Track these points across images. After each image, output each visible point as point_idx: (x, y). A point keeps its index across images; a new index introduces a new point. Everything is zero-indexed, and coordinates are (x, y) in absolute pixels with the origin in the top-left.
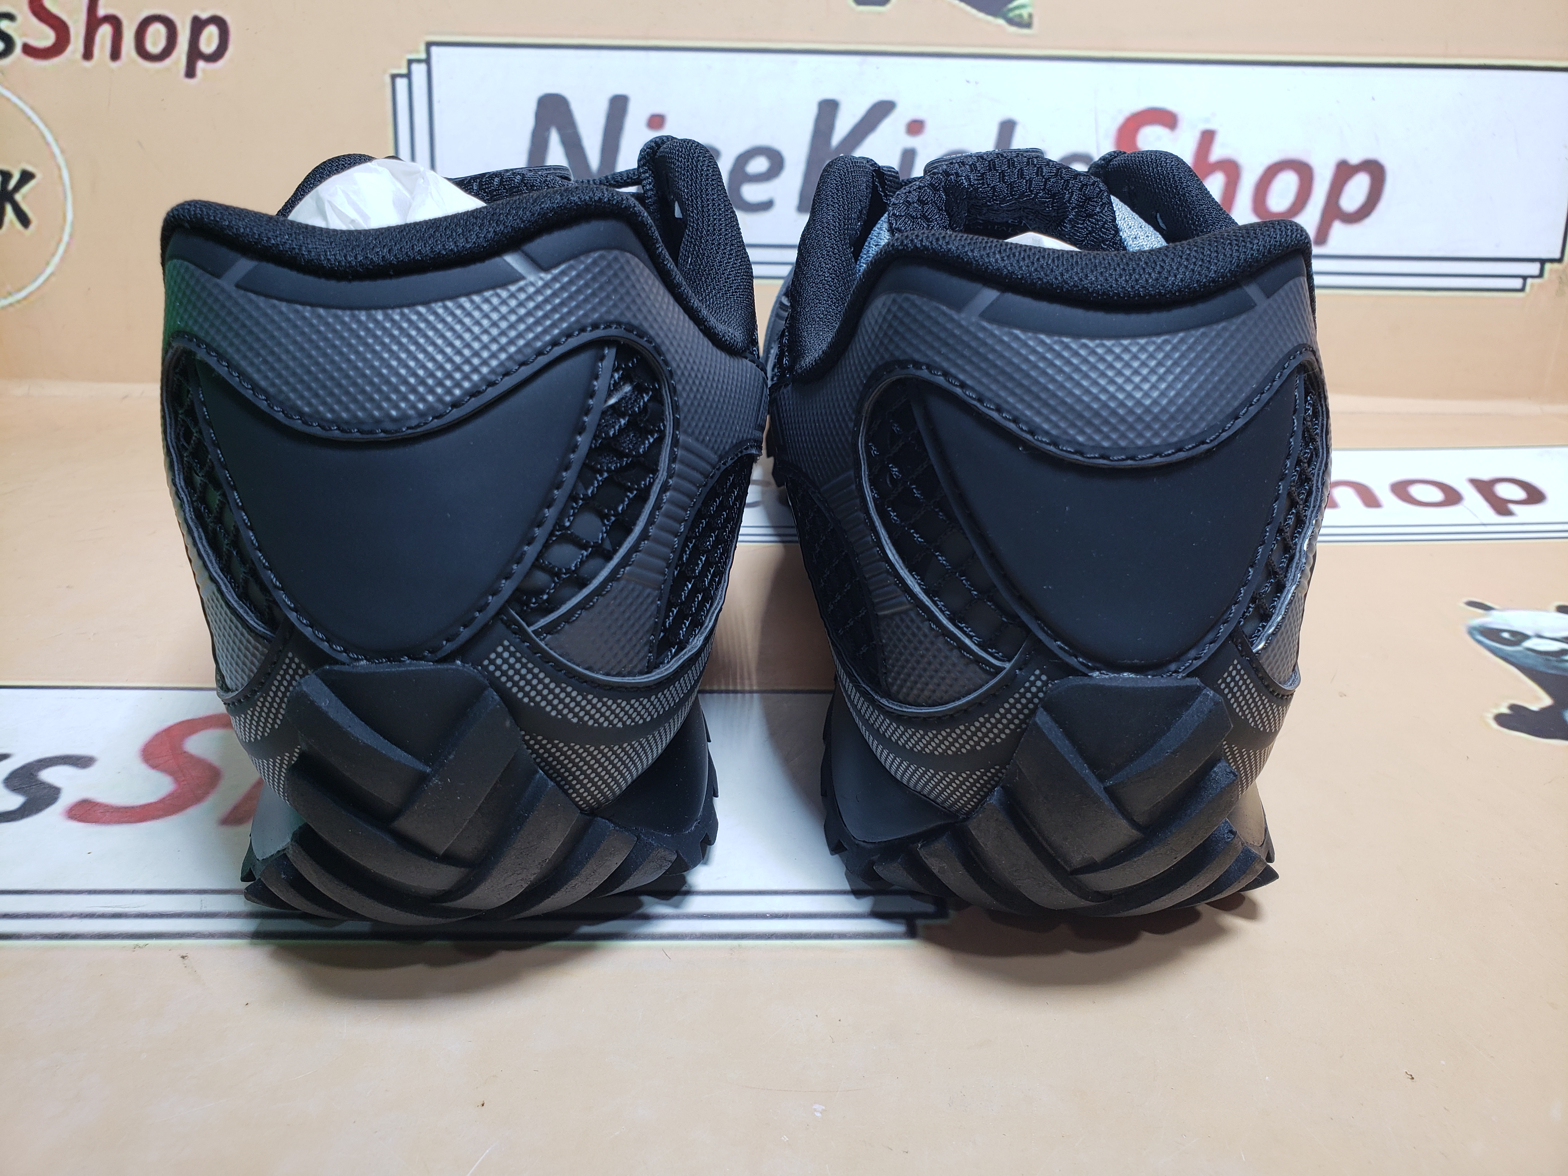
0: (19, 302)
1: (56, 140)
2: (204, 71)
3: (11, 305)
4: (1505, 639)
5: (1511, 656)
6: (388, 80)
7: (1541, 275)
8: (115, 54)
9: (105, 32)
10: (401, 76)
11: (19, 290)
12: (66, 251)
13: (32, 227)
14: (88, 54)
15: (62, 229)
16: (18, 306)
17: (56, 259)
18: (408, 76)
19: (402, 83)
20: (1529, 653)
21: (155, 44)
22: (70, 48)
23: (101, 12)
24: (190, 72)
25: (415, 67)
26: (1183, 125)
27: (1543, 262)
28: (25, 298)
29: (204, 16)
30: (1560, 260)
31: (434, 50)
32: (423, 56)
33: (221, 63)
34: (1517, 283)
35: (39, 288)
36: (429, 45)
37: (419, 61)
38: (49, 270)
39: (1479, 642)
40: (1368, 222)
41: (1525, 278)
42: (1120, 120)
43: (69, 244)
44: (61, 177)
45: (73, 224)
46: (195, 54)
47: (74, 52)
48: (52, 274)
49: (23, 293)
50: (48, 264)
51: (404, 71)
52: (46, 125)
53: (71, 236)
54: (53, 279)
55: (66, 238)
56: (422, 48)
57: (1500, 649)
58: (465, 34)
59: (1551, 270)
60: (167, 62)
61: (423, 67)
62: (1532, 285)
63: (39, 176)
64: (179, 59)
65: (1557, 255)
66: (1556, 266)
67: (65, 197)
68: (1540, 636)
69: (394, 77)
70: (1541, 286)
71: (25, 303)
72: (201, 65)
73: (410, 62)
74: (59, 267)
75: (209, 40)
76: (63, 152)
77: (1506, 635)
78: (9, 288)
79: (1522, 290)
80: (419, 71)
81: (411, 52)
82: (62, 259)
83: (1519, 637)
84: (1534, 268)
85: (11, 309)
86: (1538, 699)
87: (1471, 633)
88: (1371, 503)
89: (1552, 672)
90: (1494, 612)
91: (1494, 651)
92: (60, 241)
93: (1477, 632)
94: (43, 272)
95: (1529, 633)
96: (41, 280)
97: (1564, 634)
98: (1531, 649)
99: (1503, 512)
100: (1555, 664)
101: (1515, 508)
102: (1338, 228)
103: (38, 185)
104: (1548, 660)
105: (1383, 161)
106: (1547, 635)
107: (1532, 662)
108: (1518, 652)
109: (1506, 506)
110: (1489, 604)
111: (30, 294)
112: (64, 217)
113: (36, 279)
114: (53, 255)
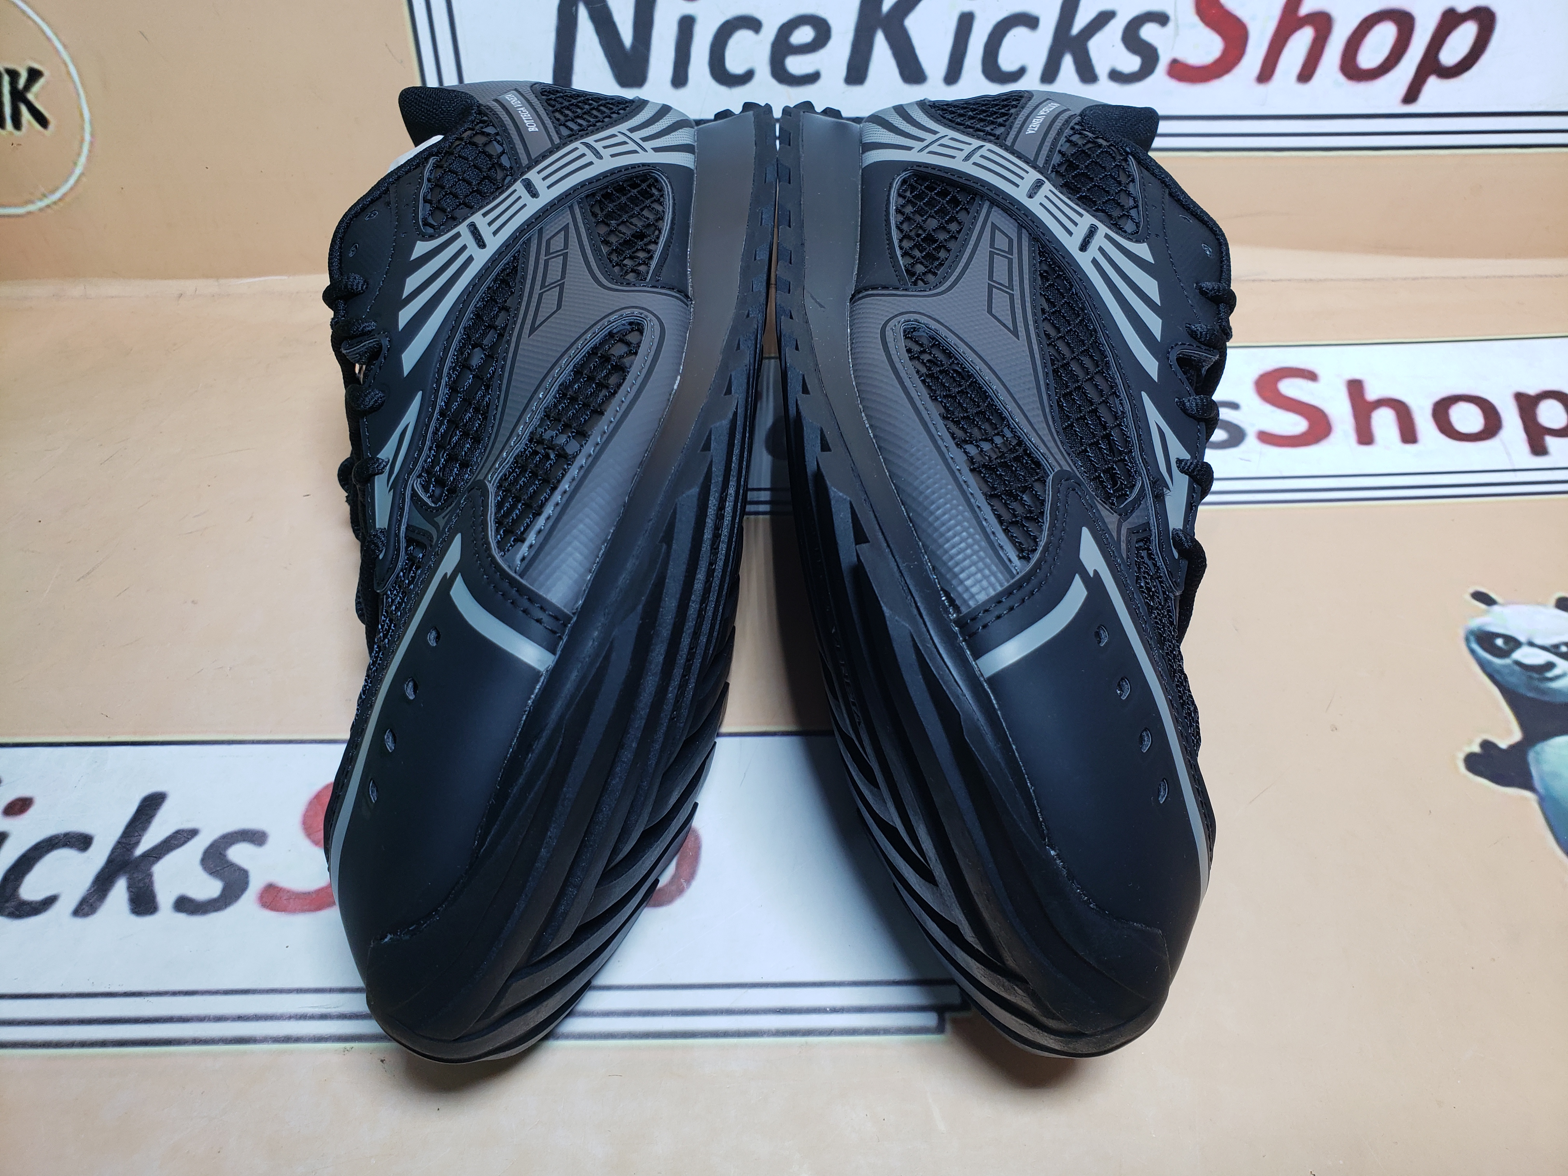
0: (55, 203)
1: (56, 34)
3: (48, 206)
4: (1499, 648)
5: (1498, 672)
11: (53, 191)
12: (90, 151)
13: (51, 127)
15: (83, 129)
16: (55, 207)
17: (83, 160)
20: (1517, 668)
28: (60, 199)
35: (72, 189)
38: (78, 171)
39: (1473, 652)
40: (1466, 76)
43: (92, 144)
44: (69, 73)
45: (91, 122)
48: (82, 174)
49: (58, 195)
50: (75, 164)
52: (43, 20)
53: (93, 135)
54: (84, 179)
55: (87, 137)
57: (1490, 663)
63: (46, 73)
67: (78, 95)
68: (1531, 644)
71: (61, 204)
74: (87, 168)
76: (65, 46)
77: (1499, 642)
78: (42, 190)
82: (89, 158)
83: (1512, 644)
85: (49, 211)
86: (1510, 733)
87: (1467, 640)
88: (1409, 434)
89: (1531, 694)
90: (1495, 608)
91: (1484, 666)
92: (82, 140)
93: (1472, 638)
94: (72, 173)
95: (1522, 638)
96: (72, 181)
97: (1555, 640)
98: (1518, 663)
99: (1538, 448)
100: (1536, 683)
101: (1551, 442)
102: (1433, 83)
103: (47, 82)
104: (1531, 678)
105: (1495, 8)
106: (1538, 641)
107: (1515, 680)
108: (1506, 666)
109: (1543, 440)
110: (1493, 595)
111: (65, 195)
112: (82, 115)
113: (66, 181)
114: (79, 155)
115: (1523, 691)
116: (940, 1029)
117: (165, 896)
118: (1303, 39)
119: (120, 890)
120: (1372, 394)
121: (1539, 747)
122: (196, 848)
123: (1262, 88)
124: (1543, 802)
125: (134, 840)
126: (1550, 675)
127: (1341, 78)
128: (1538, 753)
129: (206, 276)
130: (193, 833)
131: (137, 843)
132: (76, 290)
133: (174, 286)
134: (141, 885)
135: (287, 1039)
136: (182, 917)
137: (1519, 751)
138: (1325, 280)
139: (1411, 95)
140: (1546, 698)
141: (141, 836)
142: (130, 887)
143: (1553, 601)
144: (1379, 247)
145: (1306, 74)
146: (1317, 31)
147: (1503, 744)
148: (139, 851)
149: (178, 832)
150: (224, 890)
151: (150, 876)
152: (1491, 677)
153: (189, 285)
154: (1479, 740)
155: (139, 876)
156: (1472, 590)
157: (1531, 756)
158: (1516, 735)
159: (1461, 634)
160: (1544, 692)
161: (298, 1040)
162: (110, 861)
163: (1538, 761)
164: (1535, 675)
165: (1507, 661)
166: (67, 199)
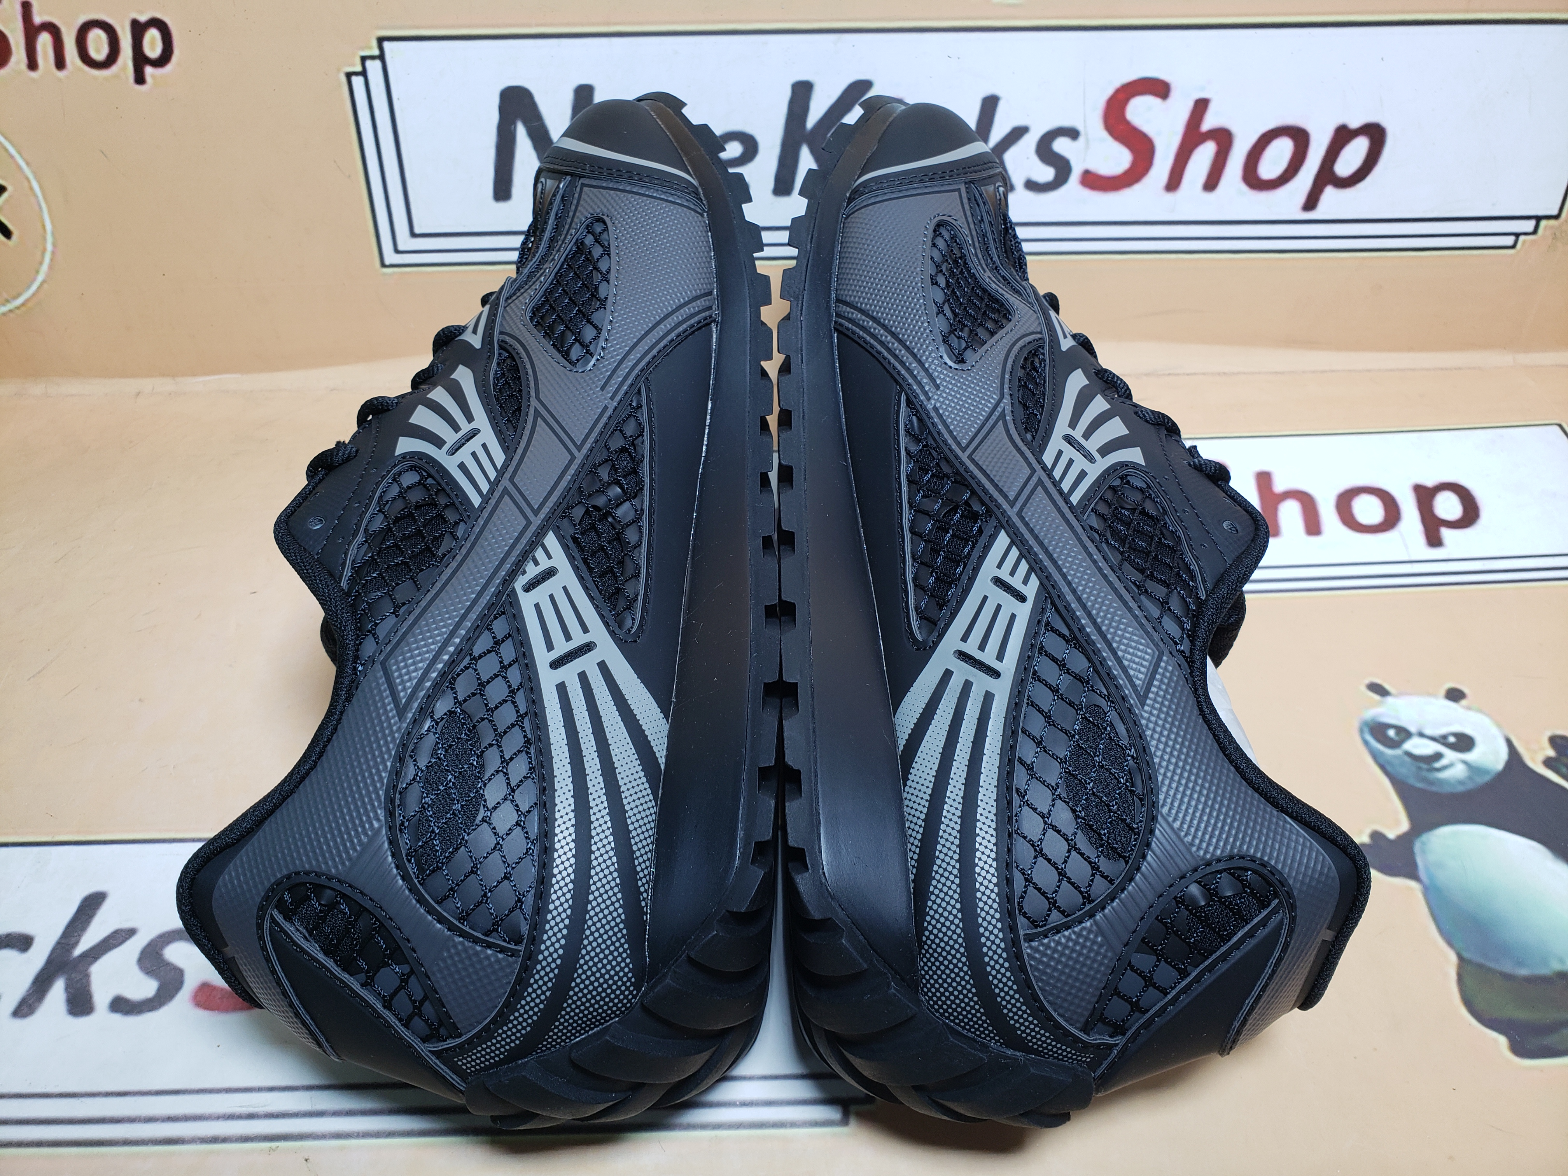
0: (18, 308)
1: (19, 153)
2: (153, 76)
3: (11, 311)
4: (1391, 739)
5: (1390, 763)
6: (343, 79)
7: (1535, 232)
8: (60, 63)
9: (44, 40)
10: (356, 74)
11: (15, 297)
12: (52, 260)
13: (15, 237)
14: (32, 65)
15: (44, 239)
16: (17, 312)
17: (45, 268)
18: (364, 73)
19: (357, 81)
20: (1406, 758)
21: (98, 51)
22: (13, 59)
23: (37, 20)
24: (140, 79)
25: (369, 63)
26: (1174, 94)
27: (1538, 219)
28: (23, 305)
29: (143, 18)
30: (1556, 217)
31: (387, 45)
32: (376, 52)
33: (169, 68)
34: (1510, 240)
35: (34, 295)
36: (381, 40)
37: (372, 58)
38: (40, 278)
39: (1366, 743)
40: (1361, 186)
41: (1517, 235)
42: (1110, 92)
43: (53, 253)
44: (31, 187)
45: (53, 233)
46: (140, 60)
47: (18, 63)
48: (44, 282)
49: (21, 300)
50: (37, 272)
51: (359, 69)
53: (54, 245)
54: (46, 286)
55: (49, 247)
56: (374, 43)
57: (1382, 753)
58: (418, 28)
59: (1546, 227)
60: (114, 69)
61: (378, 63)
62: (1524, 242)
64: (125, 65)
65: (1555, 212)
66: (1552, 222)
67: (41, 208)
68: (1421, 735)
69: (349, 75)
70: (1533, 242)
71: (23, 309)
72: (149, 70)
73: (364, 59)
75: (152, 44)
77: (1391, 733)
78: (5, 295)
79: (1513, 247)
80: (375, 68)
81: (363, 49)
82: (51, 267)
83: (1403, 735)
84: (1529, 225)
85: (12, 315)
86: (1398, 823)
87: (1361, 731)
88: (1313, 526)
89: (1419, 785)
90: (1389, 699)
91: (1376, 756)
92: (44, 250)
93: (1366, 730)
94: (34, 280)
95: (1413, 729)
96: (34, 287)
97: (1443, 731)
98: (1408, 754)
99: (1434, 540)
100: (1424, 773)
101: (1446, 534)
102: (1330, 193)
103: (10, 197)
104: (1420, 768)
105: (1384, 123)
106: (1428, 732)
107: (1406, 771)
108: (1396, 757)
109: (1438, 531)
110: (1387, 686)
111: (27, 300)
112: (44, 227)
113: (29, 287)
114: (41, 263)
115: (1412, 781)
116: (845, 1121)
117: (101, 996)
118: (1205, 153)
119: (58, 991)
120: (1280, 486)
121: (1425, 837)
122: (133, 948)
123: (1170, 196)
124: (1426, 891)
125: (73, 940)
126: (1437, 765)
127: (1244, 188)
128: (1424, 844)
129: (163, 375)
130: (131, 932)
131: (77, 943)
132: (37, 389)
133: (131, 385)
134: (78, 985)
135: (215, 1140)
136: (117, 1017)
137: (1407, 841)
138: (1238, 373)
139: (1311, 203)
140: (1434, 789)
141: (80, 936)
142: (67, 988)
143: (1443, 692)
144: (1291, 342)
145: (1211, 183)
146: (1219, 144)
147: (1391, 835)
148: (78, 951)
149: (116, 932)
150: (159, 990)
151: (87, 976)
152: (1382, 767)
153: (147, 384)
154: (1368, 831)
155: (76, 976)
156: (1367, 681)
157: (1417, 846)
158: (1404, 825)
159: (1356, 724)
160: (1431, 782)
161: (225, 1140)
162: (50, 962)
163: (1423, 852)
164: (1424, 766)
165: (1398, 752)
166: (30, 305)
